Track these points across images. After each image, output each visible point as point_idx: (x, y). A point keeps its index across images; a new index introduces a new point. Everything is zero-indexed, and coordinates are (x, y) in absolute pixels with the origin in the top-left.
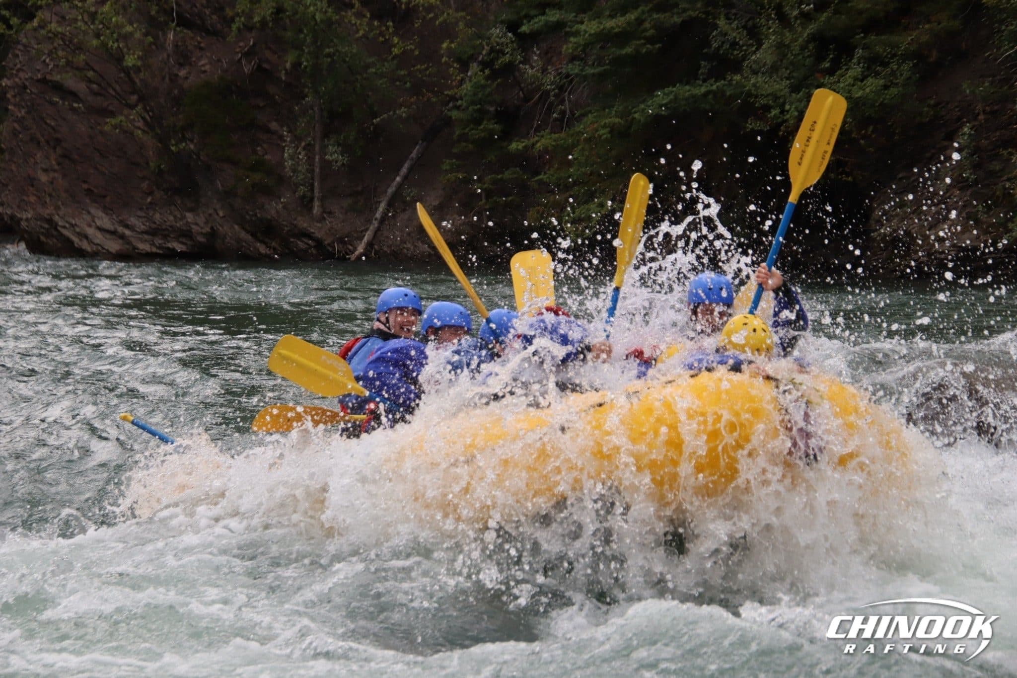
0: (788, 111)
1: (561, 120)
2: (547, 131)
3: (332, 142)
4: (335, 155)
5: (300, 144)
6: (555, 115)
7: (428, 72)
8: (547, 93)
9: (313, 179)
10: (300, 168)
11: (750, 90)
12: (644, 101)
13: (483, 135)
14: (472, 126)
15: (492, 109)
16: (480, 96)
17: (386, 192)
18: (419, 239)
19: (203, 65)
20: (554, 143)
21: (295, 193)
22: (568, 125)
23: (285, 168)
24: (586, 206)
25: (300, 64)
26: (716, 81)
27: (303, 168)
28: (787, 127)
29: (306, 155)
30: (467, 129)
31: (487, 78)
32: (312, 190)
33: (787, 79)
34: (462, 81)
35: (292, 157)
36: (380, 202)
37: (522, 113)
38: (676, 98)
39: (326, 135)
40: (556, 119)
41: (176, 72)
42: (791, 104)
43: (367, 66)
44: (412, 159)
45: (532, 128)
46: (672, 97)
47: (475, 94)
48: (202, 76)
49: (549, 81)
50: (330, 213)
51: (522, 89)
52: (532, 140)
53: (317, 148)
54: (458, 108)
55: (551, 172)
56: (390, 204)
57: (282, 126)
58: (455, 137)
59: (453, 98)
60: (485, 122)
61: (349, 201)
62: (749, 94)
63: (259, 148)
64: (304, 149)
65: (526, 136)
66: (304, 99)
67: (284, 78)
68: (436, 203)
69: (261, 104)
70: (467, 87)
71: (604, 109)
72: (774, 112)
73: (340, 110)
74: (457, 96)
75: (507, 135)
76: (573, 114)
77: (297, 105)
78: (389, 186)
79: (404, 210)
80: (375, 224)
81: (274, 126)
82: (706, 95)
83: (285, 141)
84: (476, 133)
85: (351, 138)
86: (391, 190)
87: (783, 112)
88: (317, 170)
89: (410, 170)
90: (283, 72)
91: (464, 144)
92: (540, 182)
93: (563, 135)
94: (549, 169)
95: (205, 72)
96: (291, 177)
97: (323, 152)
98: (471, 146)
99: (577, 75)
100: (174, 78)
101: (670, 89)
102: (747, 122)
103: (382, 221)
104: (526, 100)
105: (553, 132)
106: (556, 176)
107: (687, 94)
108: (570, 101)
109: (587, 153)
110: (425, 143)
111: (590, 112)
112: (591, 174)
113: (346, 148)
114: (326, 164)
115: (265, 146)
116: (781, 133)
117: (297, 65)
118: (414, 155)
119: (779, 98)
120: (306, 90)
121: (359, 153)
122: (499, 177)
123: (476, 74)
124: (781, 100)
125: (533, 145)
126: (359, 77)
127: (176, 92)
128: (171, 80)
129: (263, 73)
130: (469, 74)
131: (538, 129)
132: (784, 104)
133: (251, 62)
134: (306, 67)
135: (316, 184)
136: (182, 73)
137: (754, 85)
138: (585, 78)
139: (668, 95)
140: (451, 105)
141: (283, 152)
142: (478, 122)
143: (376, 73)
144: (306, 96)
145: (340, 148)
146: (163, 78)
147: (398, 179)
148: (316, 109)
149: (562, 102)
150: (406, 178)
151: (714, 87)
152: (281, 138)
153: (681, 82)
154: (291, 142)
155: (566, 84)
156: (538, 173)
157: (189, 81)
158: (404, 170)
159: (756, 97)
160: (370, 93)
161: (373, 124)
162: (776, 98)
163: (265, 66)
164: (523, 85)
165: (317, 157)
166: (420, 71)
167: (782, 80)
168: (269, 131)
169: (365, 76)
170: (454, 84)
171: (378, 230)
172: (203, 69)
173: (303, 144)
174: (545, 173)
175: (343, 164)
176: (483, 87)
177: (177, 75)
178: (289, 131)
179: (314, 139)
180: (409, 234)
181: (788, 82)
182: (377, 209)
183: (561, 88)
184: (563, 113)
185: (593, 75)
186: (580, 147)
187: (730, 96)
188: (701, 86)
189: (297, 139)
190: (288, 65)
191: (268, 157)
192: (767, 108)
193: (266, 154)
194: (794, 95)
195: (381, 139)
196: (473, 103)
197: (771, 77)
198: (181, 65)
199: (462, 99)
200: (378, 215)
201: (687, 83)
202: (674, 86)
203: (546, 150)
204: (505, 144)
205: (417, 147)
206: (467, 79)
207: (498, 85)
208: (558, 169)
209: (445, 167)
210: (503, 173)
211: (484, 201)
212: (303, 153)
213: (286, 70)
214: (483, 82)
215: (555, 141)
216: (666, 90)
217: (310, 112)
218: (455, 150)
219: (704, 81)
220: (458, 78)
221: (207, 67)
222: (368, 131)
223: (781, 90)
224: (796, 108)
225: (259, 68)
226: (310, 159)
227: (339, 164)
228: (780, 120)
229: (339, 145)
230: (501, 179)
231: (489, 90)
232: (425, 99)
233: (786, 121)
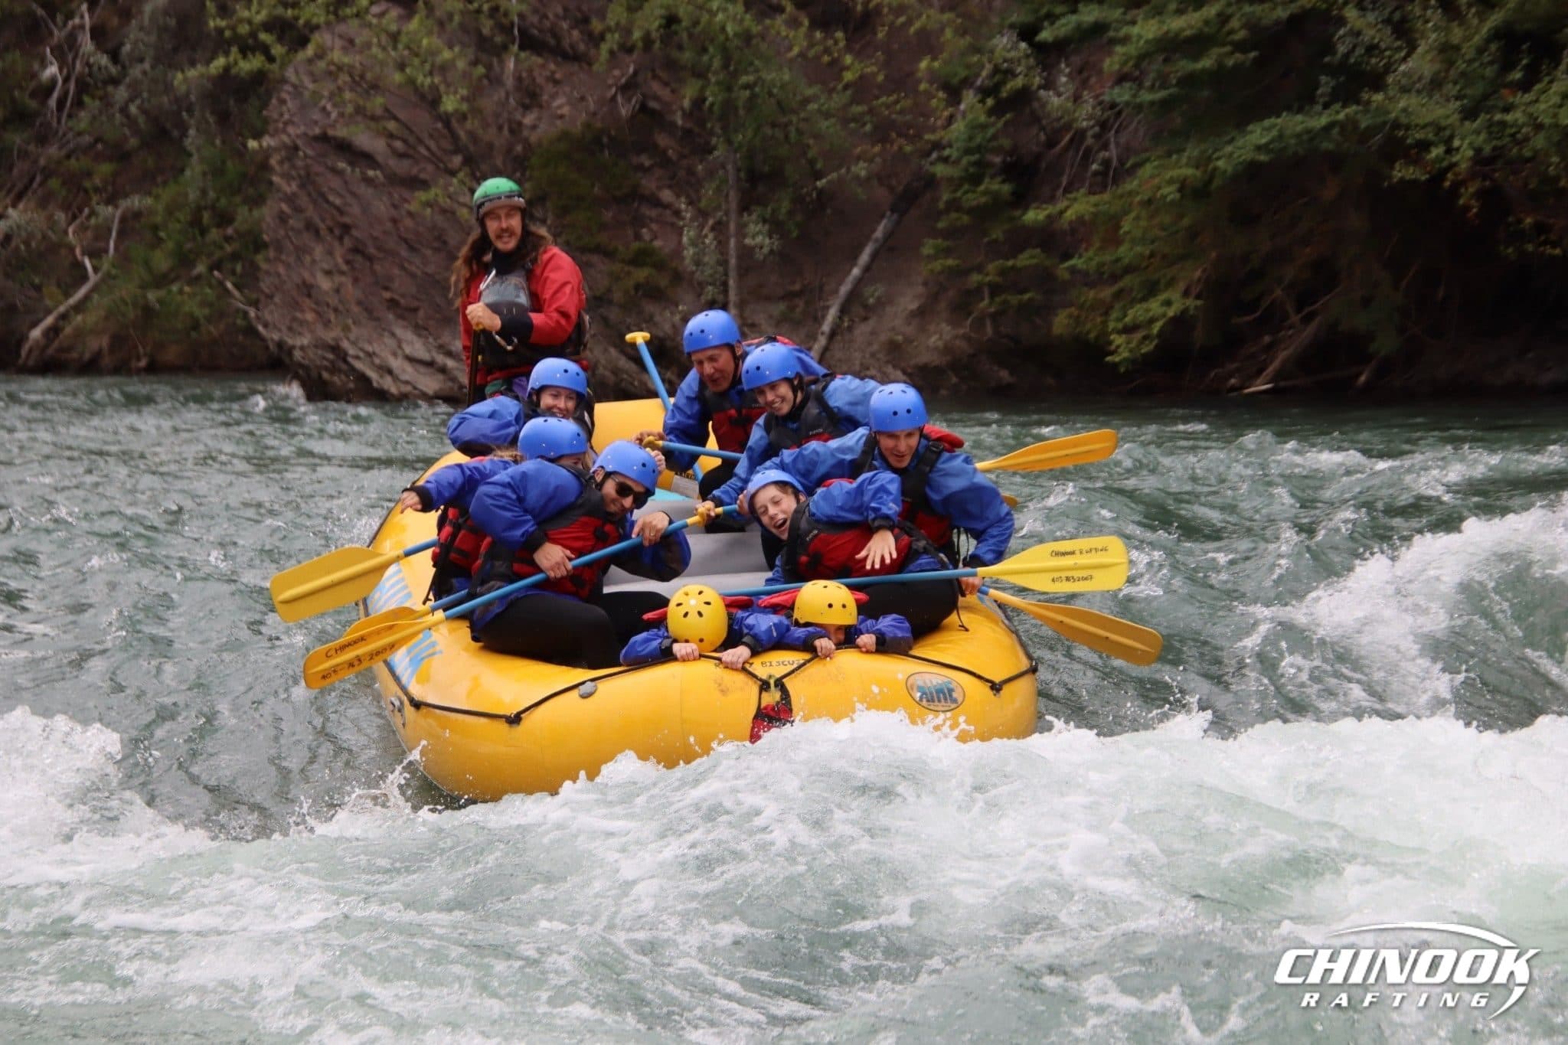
0: (1458, 149)
1: (1104, 173)
2: (1083, 191)
3: (754, 217)
4: (759, 238)
5: (707, 221)
6: (1094, 167)
7: (898, 107)
8: (1081, 134)
9: (726, 274)
10: (706, 259)
11: (1397, 119)
12: (1232, 140)
13: (983, 200)
14: (966, 187)
15: (997, 160)
16: (978, 140)
17: (836, 291)
18: (888, 362)
19: (560, 107)
20: (1092, 209)
21: (699, 295)
22: (1116, 181)
23: (683, 258)
24: (1145, 305)
25: (704, 100)
26: (1344, 107)
27: (710, 259)
28: (1456, 174)
29: (715, 238)
30: (959, 194)
31: (991, 112)
32: (726, 292)
33: (1457, 98)
34: (951, 119)
35: (693, 243)
36: (828, 308)
37: (1043, 165)
38: (1281, 136)
39: (744, 208)
40: (1096, 173)
41: (518, 116)
42: (1463, 139)
43: (806, 101)
44: (877, 240)
45: (1058, 187)
46: (1275, 133)
47: (971, 138)
48: (559, 122)
49: (1085, 115)
50: (753, 326)
51: (1043, 128)
52: (1062, 204)
53: (732, 226)
54: (945, 160)
55: (1091, 253)
56: (844, 310)
57: (678, 196)
58: (941, 205)
59: (937, 146)
60: (987, 180)
61: (782, 307)
62: (1396, 125)
63: (644, 230)
64: (713, 229)
65: (1052, 199)
66: (710, 152)
67: (680, 122)
68: (914, 306)
69: (647, 163)
70: (959, 127)
71: (1169, 154)
72: (1436, 152)
73: (766, 169)
74: (944, 142)
75: (1021, 199)
76: (1122, 163)
77: (701, 162)
78: (841, 282)
79: (865, 319)
80: (822, 341)
81: (667, 195)
82: (1327, 129)
83: (683, 219)
84: (974, 198)
85: (783, 210)
86: (844, 289)
87: (1449, 151)
88: (733, 261)
89: (874, 256)
90: (679, 113)
91: (954, 215)
92: (1073, 270)
93: (1106, 196)
94: (1086, 250)
95: (561, 117)
96: (693, 273)
97: (741, 232)
98: (966, 219)
99: (1127, 104)
100: (516, 128)
101: (1273, 120)
102: (1392, 168)
103: (832, 335)
104: (1051, 144)
105: (1091, 192)
106: (1097, 259)
107: (1299, 128)
108: (1117, 144)
109: (1143, 223)
110: (895, 216)
111: (1148, 160)
112: (1152, 255)
113: (776, 226)
114: (745, 253)
115: (654, 226)
116: (1447, 184)
117: (699, 102)
118: (879, 233)
119: (1444, 129)
120: (714, 140)
121: (795, 234)
122: (1010, 263)
123: (972, 107)
124: (1448, 133)
125: (1062, 212)
126: (794, 119)
127: (519, 148)
128: (512, 131)
129: (649, 116)
130: (962, 107)
131: (1067, 191)
132: (1451, 137)
133: (629, 100)
134: (712, 105)
135: (731, 283)
136: (528, 120)
137: (1404, 110)
138: (1139, 108)
139: (1269, 129)
140: (934, 155)
141: (681, 235)
142: (975, 180)
143: (819, 111)
144: (714, 148)
145: (767, 227)
146: (500, 128)
147: (856, 271)
148: (730, 167)
149: (1105, 147)
150: (867, 269)
151: (1341, 116)
152: (677, 213)
153: (1289, 108)
154: (692, 220)
155: (1111, 118)
156: (1067, 256)
157: (539, 130)
158: (864, 257)
159: (1408, 127)
160: (811, 142)
161: (816, 188)
162: (1439, 129)
163: (653, 104)
164: (1044, 122)
165: (732, 242)
166: (888, 107)
167: (1448, 100)
168: (657, 203)
169: (802, 115)
170: (939, 123)
171: (826, 349)
172: (559, 112)
173: (711, 222)
174: (1080, 256)
175: (772, 251)
176: (983, 127)
177: (520, 124)
178: (690, 203)
179: (727, 213)
180: (873, 355)
181: (1458, 103)
182: (824, 317)
183: (1104, 126)
184: (1106, 163)
185: (1152, 103)
186: (1133, 215)
187: (1368, 128)
188: (1320, 114)
189: (703, 214)
190: (686, 103)
191: (657, 243)
192: (1425, 146)
193: (655, 237)
194: (1467, 123)
195: (829, 211)
196: (968, 151)
197: (1431, 97)
198: (526, 108)
199: (950, 146)
200: (826, 327)
201: (1300, 111)
202: (1278, 116)
203: (1080, 220)
204: (1017, 213)
205: (884, 222)
206: (959, 117)
207: (1006, 124)
208: (1101, 248)
209: (928, 248)
210: (1014, 257)
211: (986, 301)
212: (711, 236)
213: (682, 109)
214: (983, 118)
215: (1096, 205)
216: (1267, 123)
217: (721, 172)
218: (941, 225)
219: (1326, 106)
220: (946, 114)
221: (566, 110)
222: (808, 199)
223: (1448, 117)
224: (1470, 144)
225: (643, 108)
226: (722, 244)
227: (766, 250)
228: (1445, 164)
229: (765, 221)
230: (1013, 268)
231: (991, 131)
232: (895, 148)
233: (1455, 165)
